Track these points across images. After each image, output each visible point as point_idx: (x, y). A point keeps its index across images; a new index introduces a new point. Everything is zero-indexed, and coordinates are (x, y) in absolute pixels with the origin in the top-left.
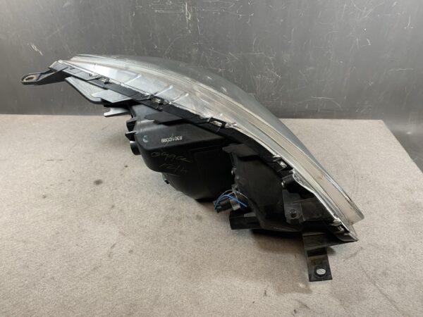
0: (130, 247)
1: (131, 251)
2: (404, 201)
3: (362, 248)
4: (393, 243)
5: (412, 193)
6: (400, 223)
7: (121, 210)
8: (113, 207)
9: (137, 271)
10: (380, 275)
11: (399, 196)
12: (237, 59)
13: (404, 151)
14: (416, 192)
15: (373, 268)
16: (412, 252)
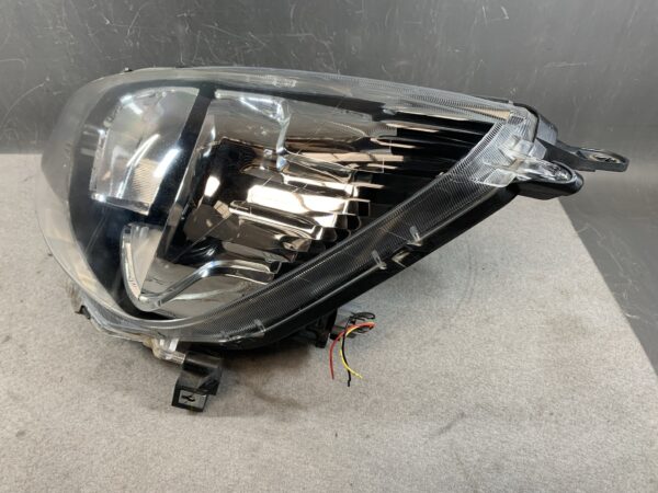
0: (21, 424)
1: (21, 434)
2: (553, 316)
3: (463, 415)
4: (522, 402)
5: (568, 299)
6: (539, 360)
7: (21, 346)
8: (8, 338)
9: (24, 476)
10: (488, 470)
11: (544, 307)
12: (264, 44)
13: (565, 216)
14: (575, 296)
15: (477, 456)
16: (553, 418)
